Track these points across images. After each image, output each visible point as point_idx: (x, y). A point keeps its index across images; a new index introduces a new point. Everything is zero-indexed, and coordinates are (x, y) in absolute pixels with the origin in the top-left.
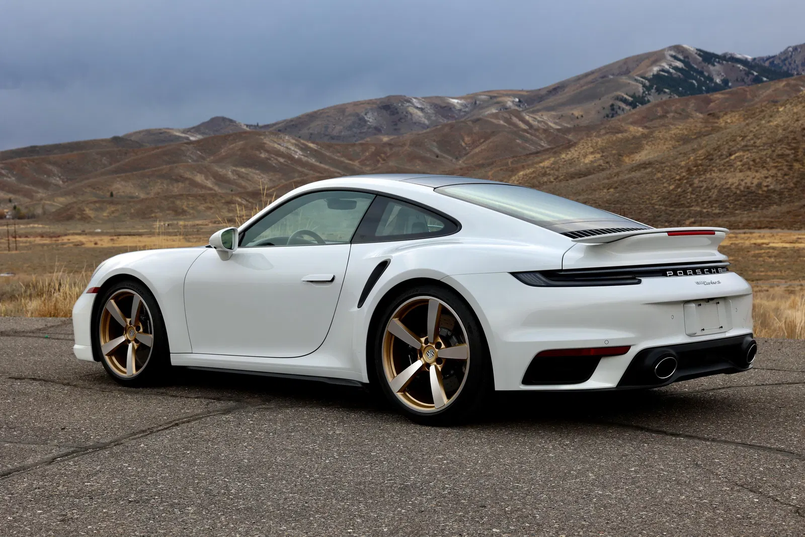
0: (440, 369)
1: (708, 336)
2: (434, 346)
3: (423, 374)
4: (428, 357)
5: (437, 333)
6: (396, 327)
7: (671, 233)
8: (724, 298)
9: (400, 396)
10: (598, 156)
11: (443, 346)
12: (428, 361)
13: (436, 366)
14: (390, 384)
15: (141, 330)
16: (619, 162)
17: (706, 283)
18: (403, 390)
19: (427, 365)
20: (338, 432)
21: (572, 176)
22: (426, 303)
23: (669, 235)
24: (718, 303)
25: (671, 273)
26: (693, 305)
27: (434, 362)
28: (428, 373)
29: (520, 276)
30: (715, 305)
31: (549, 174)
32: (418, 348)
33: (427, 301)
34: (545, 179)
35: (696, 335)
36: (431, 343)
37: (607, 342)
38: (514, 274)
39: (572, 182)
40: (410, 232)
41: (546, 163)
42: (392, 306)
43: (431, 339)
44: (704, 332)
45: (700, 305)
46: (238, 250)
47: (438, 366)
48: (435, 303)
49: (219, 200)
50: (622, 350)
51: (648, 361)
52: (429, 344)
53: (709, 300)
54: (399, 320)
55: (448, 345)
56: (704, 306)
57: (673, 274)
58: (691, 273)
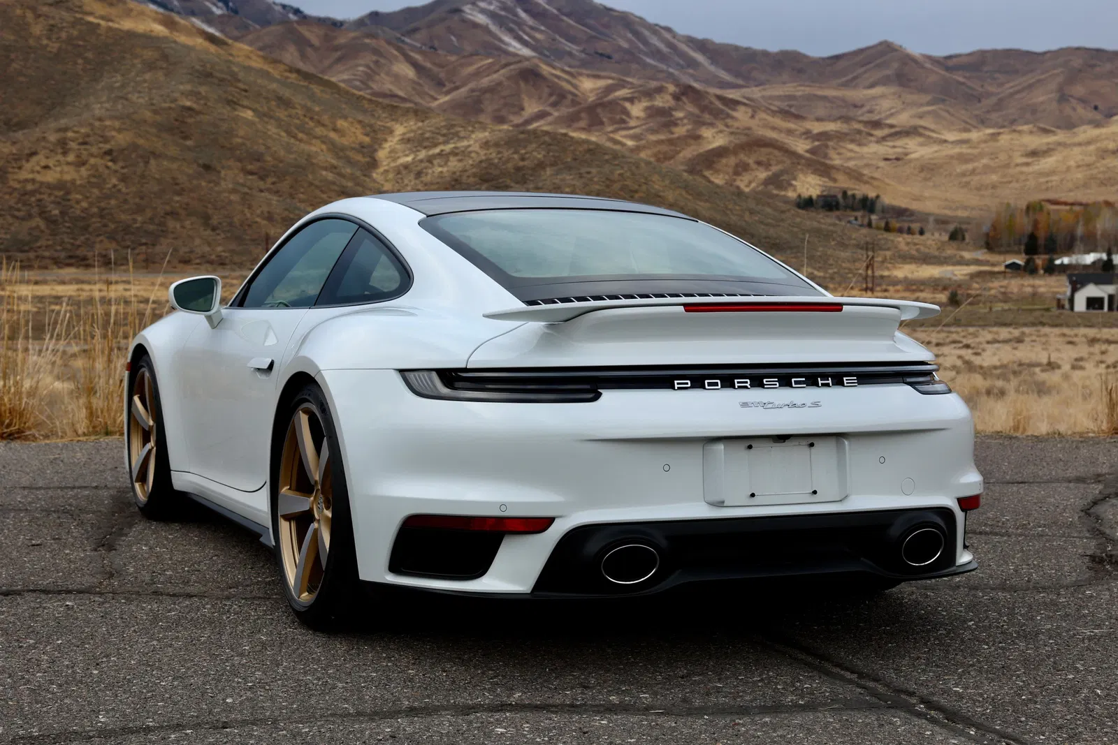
7: (689, 307)
8: (839, 436)
23: (686, 311)
24: (812, 445)
25: (687, 384)
26: (720, 447)
30: (806, 449)
35: (728, 504)
37: (503, 508)
38: (403, 373)
44: (754, 501)
45: (750, 447)
50: (539, 524)
51: (592, 547)
53: (782, 438)
56: (760, 450)
57: (689, 385)
58: (748, 385)
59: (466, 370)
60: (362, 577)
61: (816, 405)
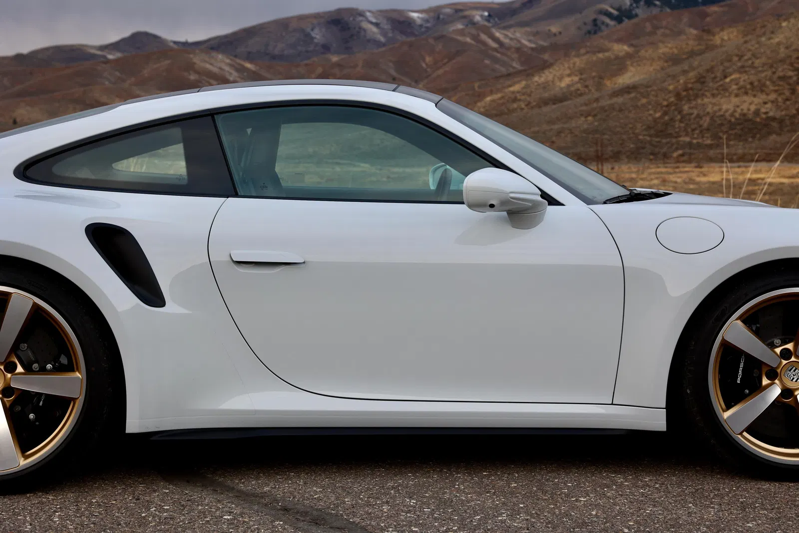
10: (576, 79)
16: (599, 86)
21: (546, 102)
31: (520, 100)
34: (515, 105)
39: (546, 109)
41: (516, 88)
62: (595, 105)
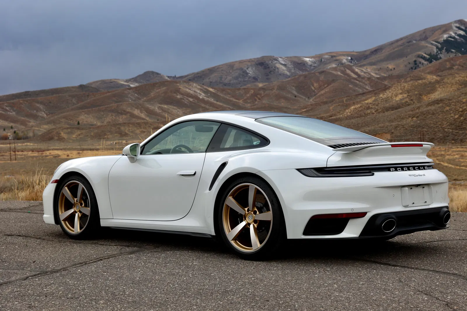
0: (256, 226)
1: (418, 207)
2: (252, 213)
3: (246, 229)
4: (249, 220)
5: (254, 205)
6: (231, 202)
8: (428, 185)
9: (233, 243)
10: (405, 95)
11: (258, 213)
12: (249, 222)
13: (253, 225)
14: (227, 236)
15: (83, 205)
16: (420, 99)
17: (415, 176)
18: (235, 239)
19: (249, 224)
20: (195, 264)
21: (387, 109)
22: (247, 188)
23: (392, 147)
24: (424, 187)
26: (407, 188)
27: (252, 222)
28: (249, 229)
29: (302, 171)
30: (422, 189)
31: (372, 108)
32: (244, 214)
33: (248, 186)
34: (369, 111)
35: (408, 206)
36: (251, 211)
37: (352, 210)
38: (298, 170)
39: (387, 113)
40: (242, 145)
41: (370, 101)
42: (228, 189)
43: (251, 209)
44: (414, 205)
45: (412, 188)
46: (140, 157)
47: (255, 225)
48: (253, 187)
49: (149, 127)
50: (362, 215)
51: (378, 222)
52: (250, 212)
53: (417, 186)
54: (233, 197)
55: (261, 212)
56: (414, 189)
57: (394, 170)
58: (407, 169)
59: (326, 168)
60: (288, 238)
61: (424, 175)
62: (417, 111)
